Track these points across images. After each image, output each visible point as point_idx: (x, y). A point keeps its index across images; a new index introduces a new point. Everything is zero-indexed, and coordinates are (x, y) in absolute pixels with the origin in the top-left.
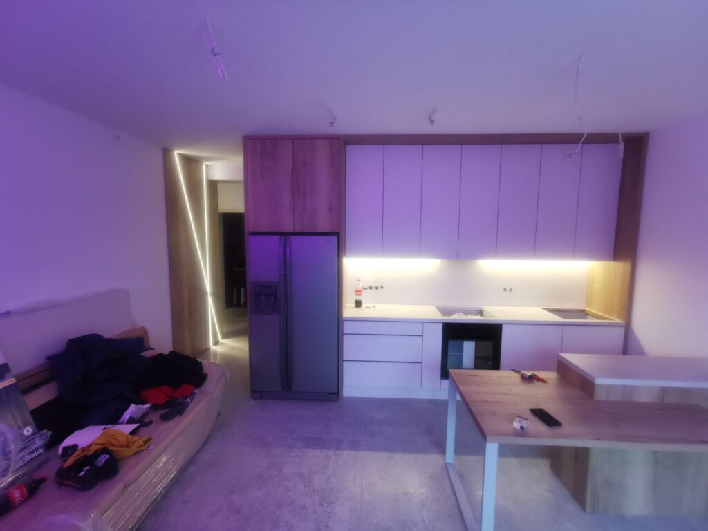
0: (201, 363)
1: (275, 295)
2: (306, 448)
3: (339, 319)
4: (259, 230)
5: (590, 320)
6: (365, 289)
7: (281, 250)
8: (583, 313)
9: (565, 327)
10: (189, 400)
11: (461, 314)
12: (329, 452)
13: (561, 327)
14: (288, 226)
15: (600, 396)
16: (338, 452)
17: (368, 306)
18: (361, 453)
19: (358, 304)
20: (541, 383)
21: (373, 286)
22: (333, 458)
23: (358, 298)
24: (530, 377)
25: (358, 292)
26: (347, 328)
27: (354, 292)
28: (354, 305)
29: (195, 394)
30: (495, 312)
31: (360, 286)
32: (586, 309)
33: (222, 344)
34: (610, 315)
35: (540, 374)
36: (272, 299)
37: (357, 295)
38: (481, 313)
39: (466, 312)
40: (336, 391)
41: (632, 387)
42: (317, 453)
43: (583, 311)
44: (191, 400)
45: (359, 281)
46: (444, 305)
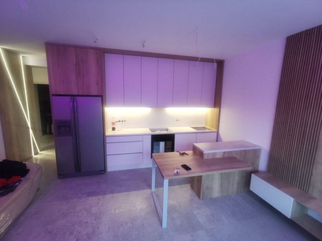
0: (25, 164)
1: (69, 127)
2: (88, 197)
3: (104, 136)
4: (58, 93)
5: (207, 130)
6: (117, 122)
7: (72, 104)
8: (204, 128)
9: (197, 134)
10: (17, 184)
11: (159, 131)
12: (99, 197)
13: (196, 134)
14: (75, 92)
15: (205, 157)
16: (104, 196)
17: (119, 129)
18: (115, 194)
19: (114, 129)
20: (186, 155)
21: (121, 120)
22: (102, 198)
23: (114, 126)
24: (183, 153)
25: (113, 123)
26: (108, 140)
27: (111, 124)
28: (111, 130)
29: (22, 180)
30: (173, 129)
31: (114, 121)
32: (206, 127)
33: (40, 154)
34: (213, 128)
35: (186, 152)
36: (68, 128)
37: (113, 125)
38: (167, 130)
39: (161, 130)
40: (104, 169)
41: (215, 153)
42: (94, 198)
43: (204, 127)
44: (19, 184)
45: (113, 118)
46: (152, 128)
